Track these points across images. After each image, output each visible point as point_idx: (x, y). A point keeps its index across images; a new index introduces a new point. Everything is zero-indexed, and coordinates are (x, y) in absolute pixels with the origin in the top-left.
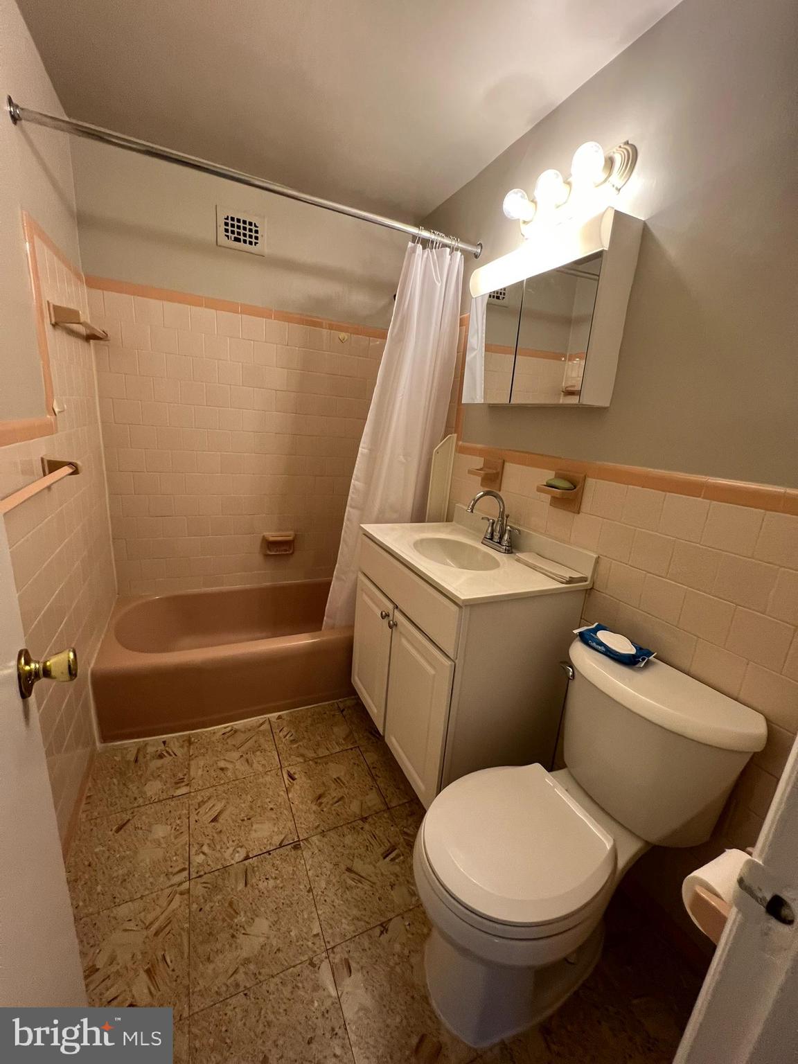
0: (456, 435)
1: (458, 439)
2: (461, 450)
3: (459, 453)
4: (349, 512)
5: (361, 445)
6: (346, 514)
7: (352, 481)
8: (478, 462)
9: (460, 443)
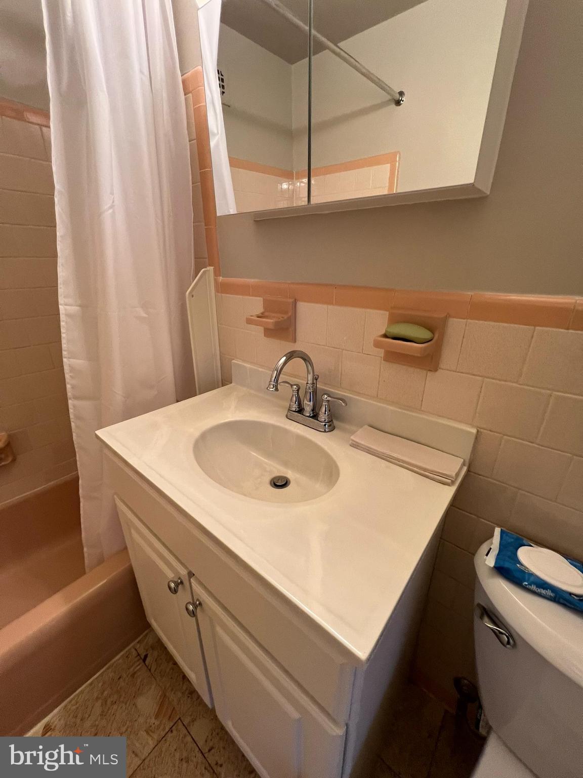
0: (212, 268)
1: (217, 273)
2: (223, 288)
3: (222, 292)
4: (74, 406)
5: (61, 300)
6: (71, 411)
7: (65, 360)
8: (255, 305)
9: (221, 279)
